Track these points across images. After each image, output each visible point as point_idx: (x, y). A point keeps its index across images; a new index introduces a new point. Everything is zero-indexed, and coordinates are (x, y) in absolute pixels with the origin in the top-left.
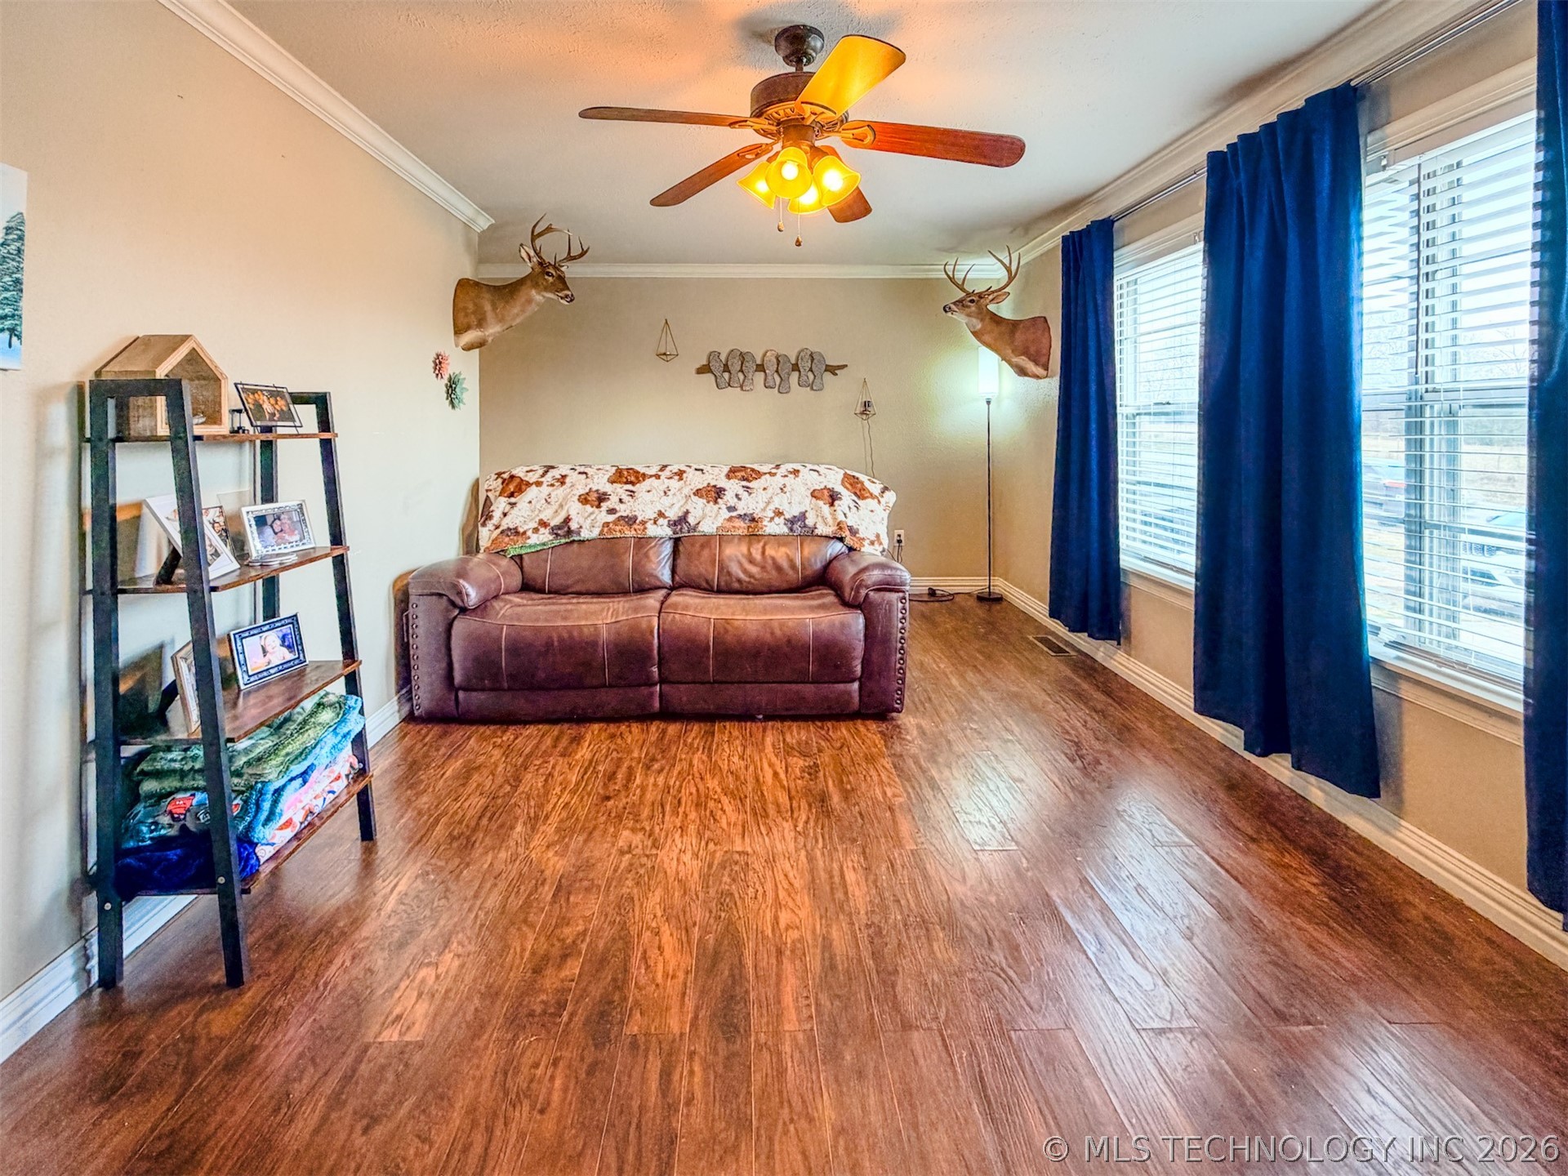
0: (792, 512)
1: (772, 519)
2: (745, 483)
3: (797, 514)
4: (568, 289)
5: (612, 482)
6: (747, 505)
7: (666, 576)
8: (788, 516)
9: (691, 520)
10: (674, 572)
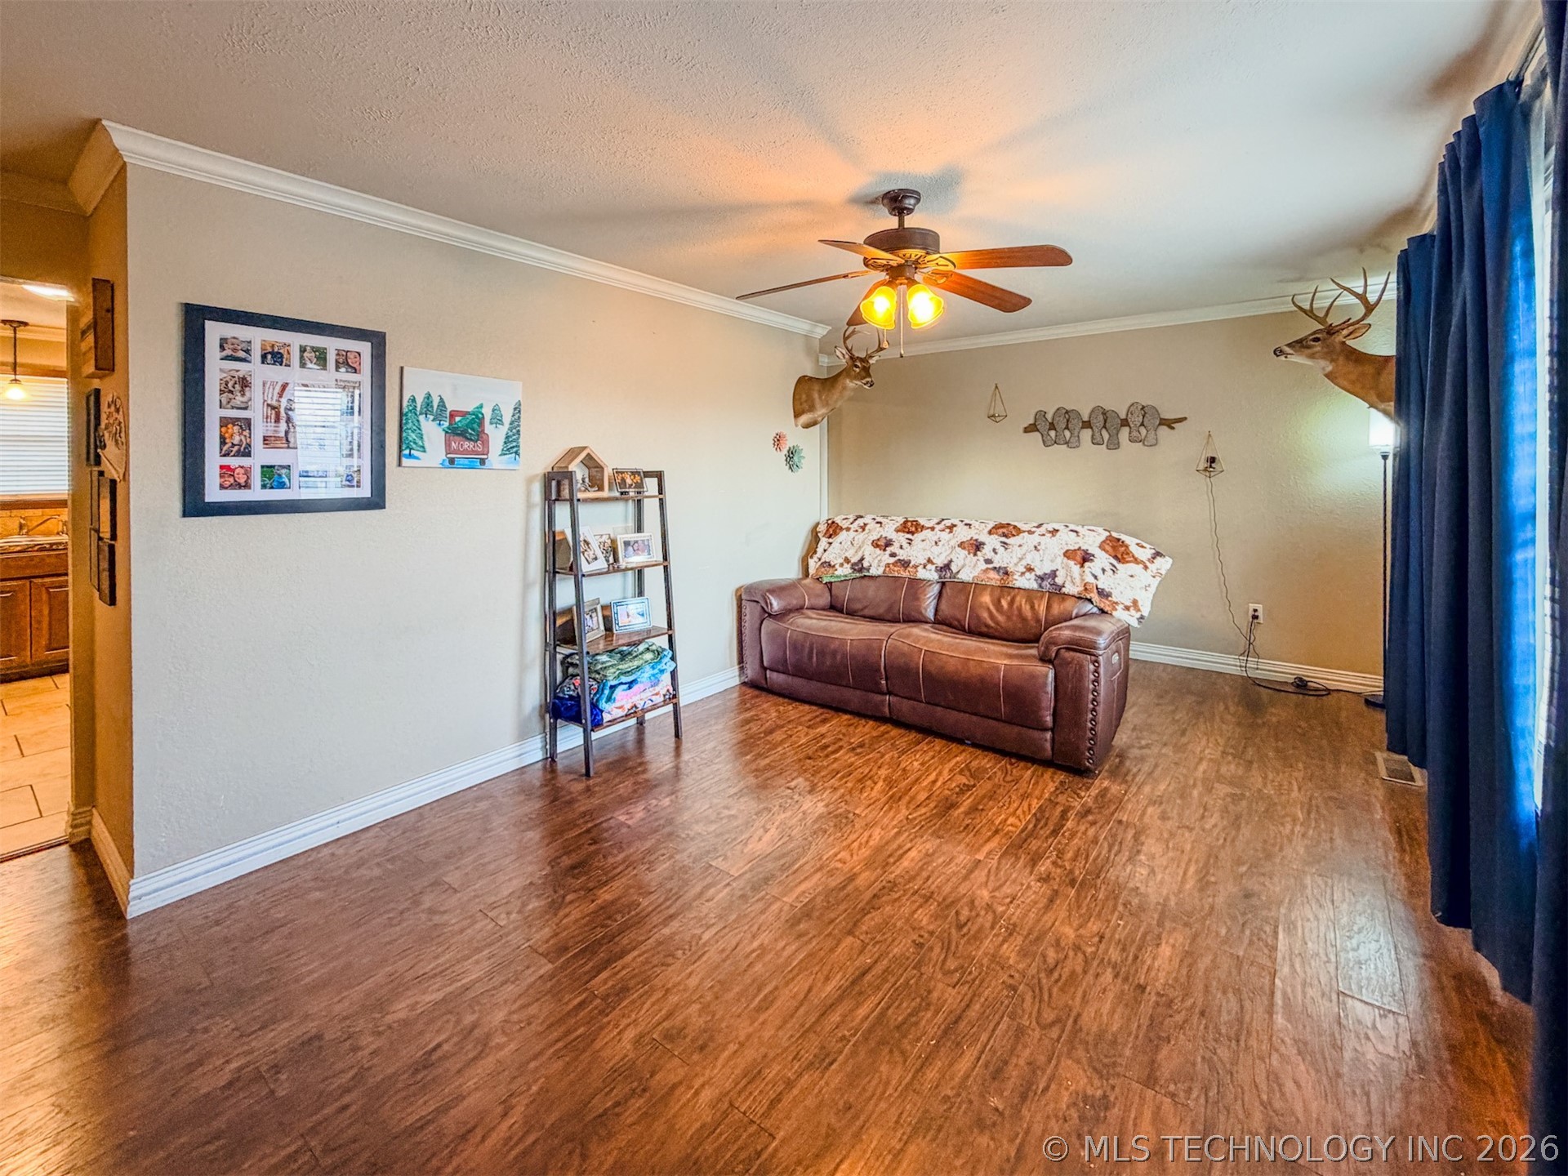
0: (1043, 568)
1: (1023, 574)
2: (1004, 539)
3: (1048, 571)
4: (870, 376)
5: (897, 531)
6: (1002, 559)
7: (930, 614)
8: (1039, 573)
9: (954, 568)
10: (936, 611)
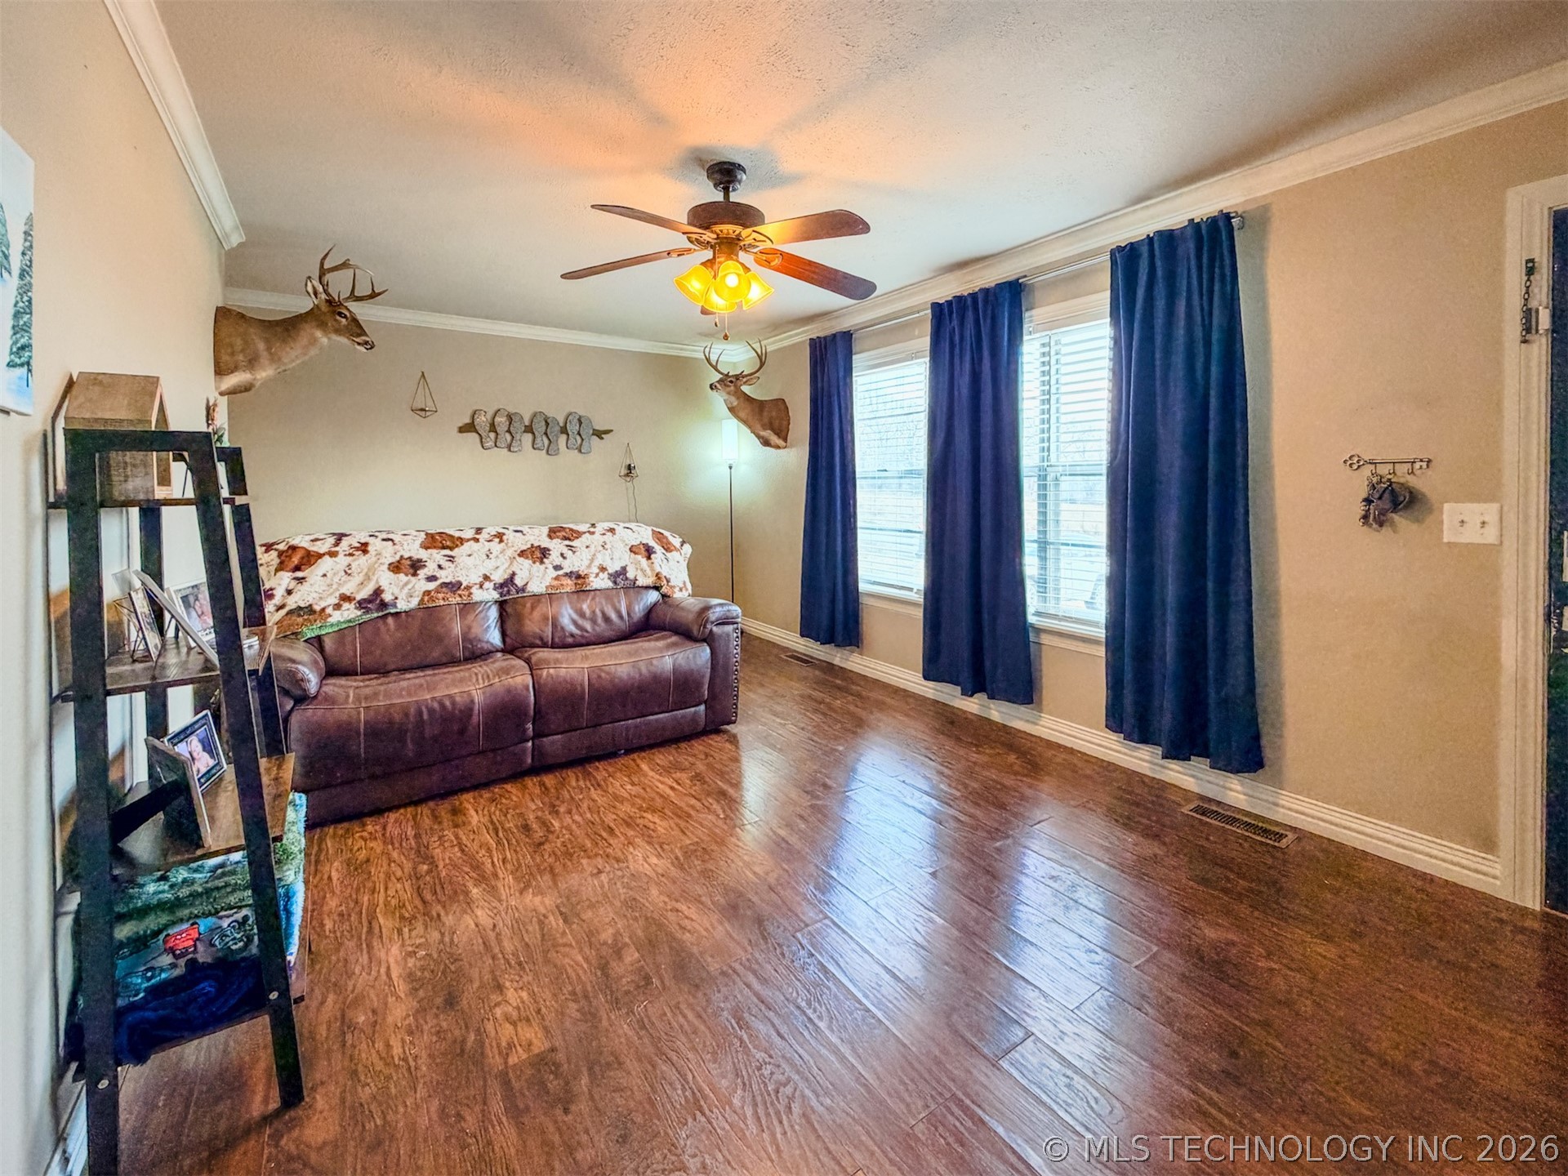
0: (614, 567)
1: (597, 575)
2: (567, 542)
3: (618, 569)
4: (367, 334)
5: (425, 546)
6: (573, 563)
7: (496, 640)
8: (611, 571)
9: (519, 582)
10: (504, 634)
